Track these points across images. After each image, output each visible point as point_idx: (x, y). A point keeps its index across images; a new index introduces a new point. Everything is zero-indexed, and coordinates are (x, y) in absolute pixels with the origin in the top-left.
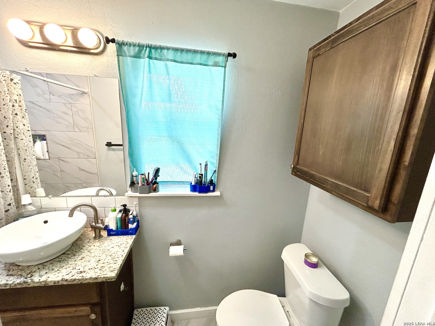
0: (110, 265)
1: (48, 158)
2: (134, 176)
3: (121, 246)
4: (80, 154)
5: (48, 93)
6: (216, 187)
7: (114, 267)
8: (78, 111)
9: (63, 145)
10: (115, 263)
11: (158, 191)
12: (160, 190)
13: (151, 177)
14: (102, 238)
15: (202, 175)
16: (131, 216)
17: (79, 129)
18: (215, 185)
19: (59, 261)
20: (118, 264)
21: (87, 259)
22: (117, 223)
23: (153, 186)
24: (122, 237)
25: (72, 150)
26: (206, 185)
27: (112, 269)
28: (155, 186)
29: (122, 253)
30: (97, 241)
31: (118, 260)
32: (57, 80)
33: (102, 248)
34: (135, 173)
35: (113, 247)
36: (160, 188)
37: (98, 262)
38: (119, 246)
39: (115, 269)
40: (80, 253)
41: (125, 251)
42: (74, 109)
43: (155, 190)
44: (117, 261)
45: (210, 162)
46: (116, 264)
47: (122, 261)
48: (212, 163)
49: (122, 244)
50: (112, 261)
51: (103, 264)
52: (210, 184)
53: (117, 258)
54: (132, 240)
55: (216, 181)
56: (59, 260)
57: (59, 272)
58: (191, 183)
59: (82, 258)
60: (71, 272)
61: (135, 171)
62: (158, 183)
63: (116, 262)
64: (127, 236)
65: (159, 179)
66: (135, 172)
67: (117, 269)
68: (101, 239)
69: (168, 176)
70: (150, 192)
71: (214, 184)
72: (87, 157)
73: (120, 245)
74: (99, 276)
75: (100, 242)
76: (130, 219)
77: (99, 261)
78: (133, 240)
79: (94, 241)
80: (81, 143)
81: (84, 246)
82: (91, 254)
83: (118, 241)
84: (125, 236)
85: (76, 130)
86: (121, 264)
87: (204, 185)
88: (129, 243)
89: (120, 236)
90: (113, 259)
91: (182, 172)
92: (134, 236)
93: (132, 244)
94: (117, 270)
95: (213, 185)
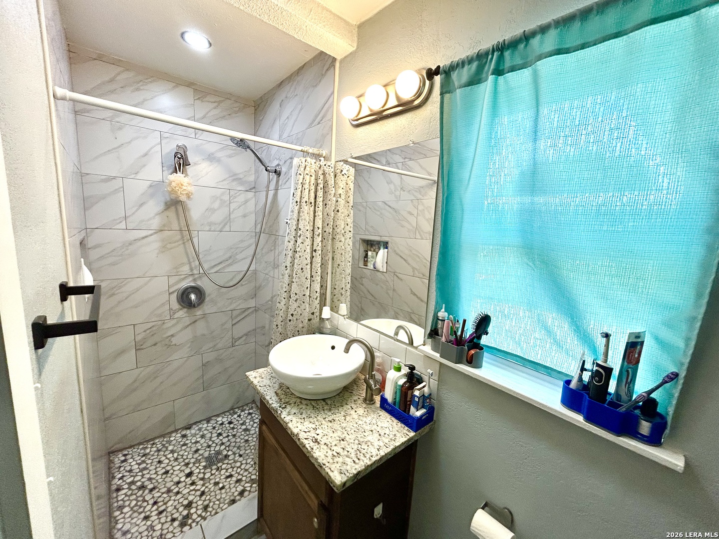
0: (347, 459)
1: (385, 271)
2: (441, 318)
3: (383, 438)
4: (416, 271)
5: (399, 189)
6: (667, 431)
7: (348, 468)
8: (424, 210)
9: (401, 256)
10: (354, 462)
11: (478, 366)
12: (484, 364)
13: (470, 330)
14: (373, 406)
15: (609, 371)
16: (417, 393)
17: (421, 236)
18: (666, 423)
19: (314, 407)
20: (357, 466)
21: (336, 425)
22: (396, 393)
23: (469, 350)
24: (396, 421)
25: (409, 264)
26: (622, 410)
27: (344, 468)
28: (473, 352)
29: (375, 452)
30: (364, 405)
31: (361, 460)
32: (410, 171)
33: (360, 422)
34: (442, 314)
35: (372, 431)
36: (484, 359)
37: (340, 440)
38: (380, 435)
39: (346, 473)
40: (337, 411)
41: (381, 451)
42: (420, 207)
43: (472, 361)
44: (359, 459)
45: (657, 339)
46: (354, 464)
47: (364, 467)
48: (662, 343)
49: (386, 435)
50: (353, 455)
51: (342, 450)
52: (643, 413)
53: (362, 455)
54: (404, 439)
55: (671, 411)
56: (315, 405)
57: (302, 421)
58: (568, 382)
59: (332, 421)
60: (309, 432)
61: (443, 310)
62: (481, 349)
63: (357, 461)
64: (403, 425)
65: (484, 340)
66: (443, 312)
67: (348, 474)
68: (370, 406)
69: (511, 341)
70: (459, 361)
71: (662, 417)
72: (421, 276)
73: (382, 434)
74: (324, 465)
75: (366, 410)
76: (415, 396)
77: (343, 440)
78: (406, 439)
79: (361, 404)
80: (419, 255)
81: (346, 404)
82: (344, 421)
83: (386, 424)
84: (399, 424)
85: (418, 236)
86: (359, 470)
87: (611, 403)
88: (397, 441)
89: (393, 419)
90: (358, 452)
91: (549, 341)
92: (412, 434)
93: (399, 446)
94: (348, 477)
95: (658, 420)
